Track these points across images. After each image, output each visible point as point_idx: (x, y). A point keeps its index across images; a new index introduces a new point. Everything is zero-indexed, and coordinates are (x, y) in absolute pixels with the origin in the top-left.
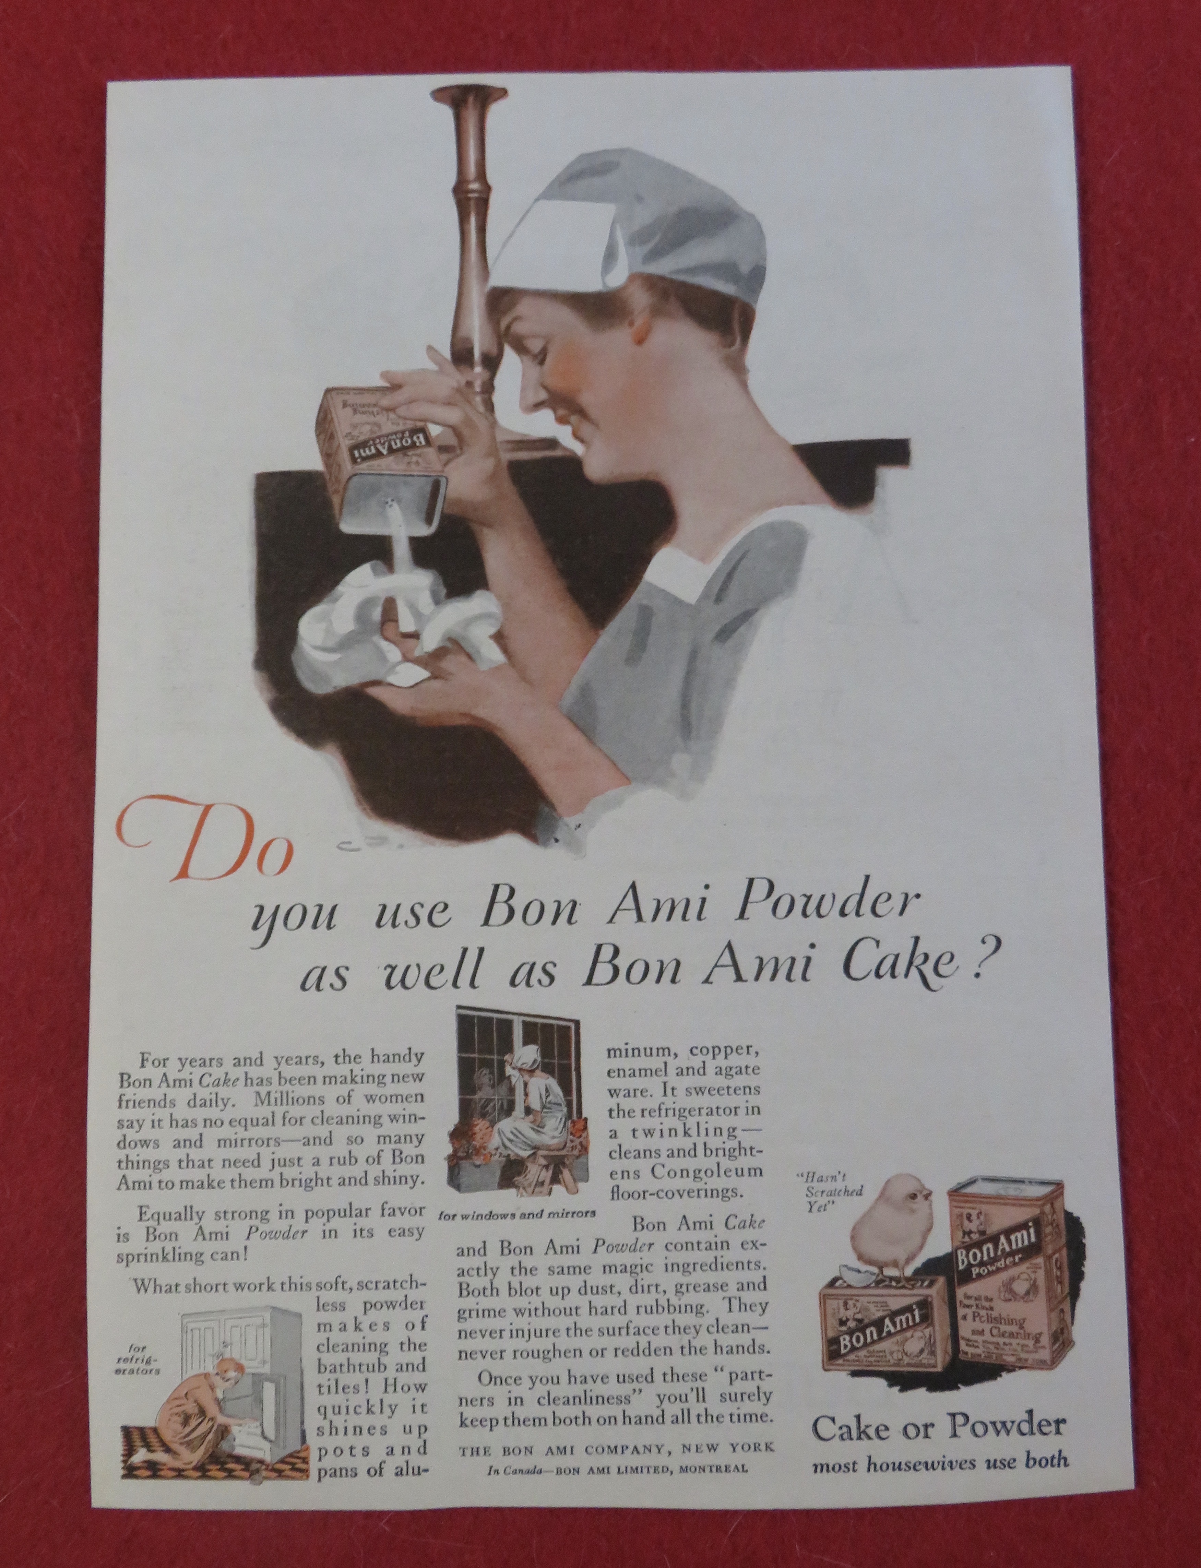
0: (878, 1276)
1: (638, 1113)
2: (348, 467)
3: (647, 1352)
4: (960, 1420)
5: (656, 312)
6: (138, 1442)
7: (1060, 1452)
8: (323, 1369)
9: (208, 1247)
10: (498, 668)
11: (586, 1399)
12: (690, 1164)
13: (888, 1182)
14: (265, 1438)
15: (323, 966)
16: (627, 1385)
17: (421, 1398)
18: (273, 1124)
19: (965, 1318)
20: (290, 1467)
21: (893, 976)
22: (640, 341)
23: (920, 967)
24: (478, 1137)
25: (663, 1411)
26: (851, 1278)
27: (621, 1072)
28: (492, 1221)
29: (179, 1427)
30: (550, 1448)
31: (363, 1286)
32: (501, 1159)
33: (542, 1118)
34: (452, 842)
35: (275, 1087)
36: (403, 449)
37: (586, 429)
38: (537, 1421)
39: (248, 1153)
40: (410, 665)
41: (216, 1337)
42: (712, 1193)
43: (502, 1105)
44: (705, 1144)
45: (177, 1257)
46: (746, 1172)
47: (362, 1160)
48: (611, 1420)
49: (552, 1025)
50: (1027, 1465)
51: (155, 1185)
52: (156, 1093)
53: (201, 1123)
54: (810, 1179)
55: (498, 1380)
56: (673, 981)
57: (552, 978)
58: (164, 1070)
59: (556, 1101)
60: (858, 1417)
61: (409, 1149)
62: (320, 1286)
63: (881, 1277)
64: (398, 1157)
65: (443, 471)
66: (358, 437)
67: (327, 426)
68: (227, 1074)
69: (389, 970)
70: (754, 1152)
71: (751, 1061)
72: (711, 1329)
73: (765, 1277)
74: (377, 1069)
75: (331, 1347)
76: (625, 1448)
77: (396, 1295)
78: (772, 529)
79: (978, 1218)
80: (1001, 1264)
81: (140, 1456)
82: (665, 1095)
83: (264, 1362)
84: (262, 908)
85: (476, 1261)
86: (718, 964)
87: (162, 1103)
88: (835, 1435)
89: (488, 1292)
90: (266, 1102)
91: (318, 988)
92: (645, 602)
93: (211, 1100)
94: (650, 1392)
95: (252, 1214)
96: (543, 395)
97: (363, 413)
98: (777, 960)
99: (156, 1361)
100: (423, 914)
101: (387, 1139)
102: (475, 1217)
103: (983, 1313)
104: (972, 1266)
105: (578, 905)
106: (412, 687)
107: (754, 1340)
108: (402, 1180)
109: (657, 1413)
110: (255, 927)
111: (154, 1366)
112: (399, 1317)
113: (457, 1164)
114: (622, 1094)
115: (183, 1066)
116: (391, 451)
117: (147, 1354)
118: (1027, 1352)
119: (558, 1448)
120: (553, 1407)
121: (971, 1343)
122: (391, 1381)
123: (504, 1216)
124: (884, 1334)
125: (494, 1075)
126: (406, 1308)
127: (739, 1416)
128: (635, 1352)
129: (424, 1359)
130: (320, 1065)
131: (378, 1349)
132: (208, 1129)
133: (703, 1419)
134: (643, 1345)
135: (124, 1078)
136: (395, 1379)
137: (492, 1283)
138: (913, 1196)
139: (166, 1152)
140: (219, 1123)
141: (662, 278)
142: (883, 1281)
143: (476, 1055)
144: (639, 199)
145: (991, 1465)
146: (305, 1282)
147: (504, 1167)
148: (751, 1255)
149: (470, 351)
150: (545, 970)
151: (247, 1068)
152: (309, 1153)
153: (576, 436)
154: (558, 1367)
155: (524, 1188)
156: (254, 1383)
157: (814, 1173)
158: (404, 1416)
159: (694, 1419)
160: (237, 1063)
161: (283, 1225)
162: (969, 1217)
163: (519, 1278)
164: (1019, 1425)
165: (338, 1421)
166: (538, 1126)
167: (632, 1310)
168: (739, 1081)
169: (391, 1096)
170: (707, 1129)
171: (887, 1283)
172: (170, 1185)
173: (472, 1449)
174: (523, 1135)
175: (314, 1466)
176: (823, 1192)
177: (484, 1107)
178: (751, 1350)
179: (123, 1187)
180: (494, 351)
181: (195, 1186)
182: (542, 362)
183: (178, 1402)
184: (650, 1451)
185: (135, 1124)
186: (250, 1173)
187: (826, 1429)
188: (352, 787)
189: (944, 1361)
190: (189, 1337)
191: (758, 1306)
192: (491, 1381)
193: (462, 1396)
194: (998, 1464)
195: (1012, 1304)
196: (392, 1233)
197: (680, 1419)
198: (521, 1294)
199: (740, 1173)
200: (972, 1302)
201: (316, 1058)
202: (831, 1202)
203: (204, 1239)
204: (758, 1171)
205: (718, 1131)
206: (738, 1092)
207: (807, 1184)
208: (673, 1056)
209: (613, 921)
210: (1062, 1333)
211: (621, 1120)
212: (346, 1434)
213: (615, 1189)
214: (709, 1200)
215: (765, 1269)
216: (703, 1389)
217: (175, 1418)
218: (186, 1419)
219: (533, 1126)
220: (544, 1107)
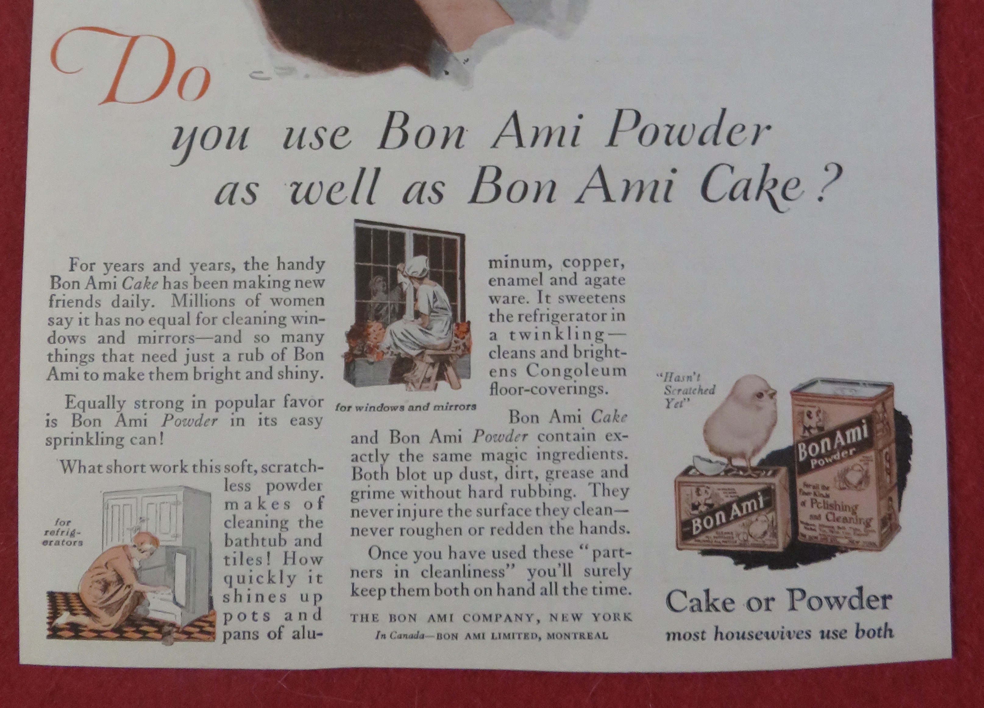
1: (516, 318)
3: (520, 531)
4: (798, 595)
6: (61, 605)
7: (886, 624)
8: (229, 543)
9: (128, 432)
11: (465, 572)
12: (562, 364)
13: (738, 382)
14: (177, 604)
15: (235, 182)
16: (501, 560)
17: (317, 569)
18: (188, 323)
19: (803, 504)
20: (198, 630)
21: (746, 198)
23: (770, 191)
24: (372, 337)
25: (533, 584)
26: (703, 467)
27: (502, 281)
28: (383, 413)
29: (100, 594)
30: (432, 616)
31: (266, 469)
32: (391, 357)
33: (430, 321)
34: (353, 73)
35: (190, 290)
38: (421, 592)
39: (166, 349)
41: (134, 512)
42: (581, 390)
43: (394, 308)
44: (575, 346)
45: (100, 441)
46: (611, 372)
47: (267, 357)
48: (487, 592)
49: (439, 239)
50: (857, 636)
51: (81, 376)
52: (83, 294)
53: (123, 321)
54: (668, 379)
55: (387, 555)
56: (549, 200)
57: (440, 196)
58: (91, 273)
59: (443, 306)
60: (707, 591)
61: (310, 347)
62: (229, 469)
63: (730, 467)
64: (300, 354)
68: (147, 277)
69: (295, 187)
70: (619, 354)
71: (618, 273)
72: (578, 511)
73: (626, 466)
74: (283, 275)
75: (238, 524)
76: (499, 616)
77: (296, 477)
79: (818, 415)
80: (837, 456)
81: (64, 618)
82: (540, 302)
83: (177, 536)
84: (181, 130)
85: (369, 448)
86: (589, 186)
87: (89, 304)
88: (686, 607)
89: (379, 476)
90: (182, 304)
91: (231, 203)
93: (133, 301)
94: (522, 566)
95: (167, 403)
98: (642, 183)
99: (79, 534)
100: (326, 137)
101: (291, 338)
102: (368, 409)
103: (820, 500)
104: (812, 458)
105: (465, 131)
107: (615, 522)
108: (303, 374)
109: (527, 585)
110: (175, 147)
111: (77, 538)
112: (298, 497)
113: (353, 361)
114: (502, 300)
115: (108, 270)
117: (71, 527)
118: (859, 535)
119: (439, 616)
120: (435, 579)
121: (809, 527)
122: (290, 555)
123: (394, 408)
124: (732, 518)
125: (387, 283)
126: (305, 489)
127: (601, 589)
128: (509, 531)
129: (320, 534)
130: (231, 270)
131: (280, 525)
132: (130, 327)
133: (568, 591)
134: (517, 525)
135: (55, 280)
136: (294, 552)
137: (382, 469)
138: (760, 395)
139: (92, 347)
140: (140, 321)
142: (732, 471)
143: (371, 264)
145: (824, 635)
146: (214, 464)
147: (394, 365)
148: (616, 446)
150: (434, 189)
151: (166, 273)
152: (220, 350)
154: (441, 543)
155: (413, 384)
156: (168, 555)
157: (672, 373)
158: (302, 586)
159: (560, 590)
160: (157, 267)
161: (196, 414)
162: (809, 415)
163: (406, 464)
164: (850, 600)
165: (243, 590)
166: (426, 328)
167: (507, 493)
168: (606, 290)
169: (295, 300)
170: (577, 333)
171: (734, 472)
172: (94, 376)
173: (362, 616)
174: (412, 336)
175: (220, 629)
176: (679, 390)
177: (377, 310)
178: (613, 530)
179: (53, 377)
181: (117, 378)
183: (99, 571)
184: (521, 619)
185: (64, 322)
186: (166, 367)
187: (678, 601)
189: (784, 542)
190: (110, 513)
191: (620, 491)
192: (380, 555)
193: (353, 568)
194: (831, 634)
195: (846, 492)
196: (294, 423)
197: (548, 592)
198: (408, 478)
199: (605, 372)
200: (811, 490)
201: (228, 265)
202: (687, 400)
203: (125, 425)
204: (622, 371)
205: (587, 335)
206: (605, 300)
207: (666, 383)
208: (548, 267)
209: (497, 146)
210: (890, 519)
211: (500, 324)
212: (249, 601)
213: (494, 386)
214: (578, 396)
215: (626, 458)
216: (570, 565)
217: (96, 585)
218: (106, 586)
219: (422, 328)
220: (431, 311)
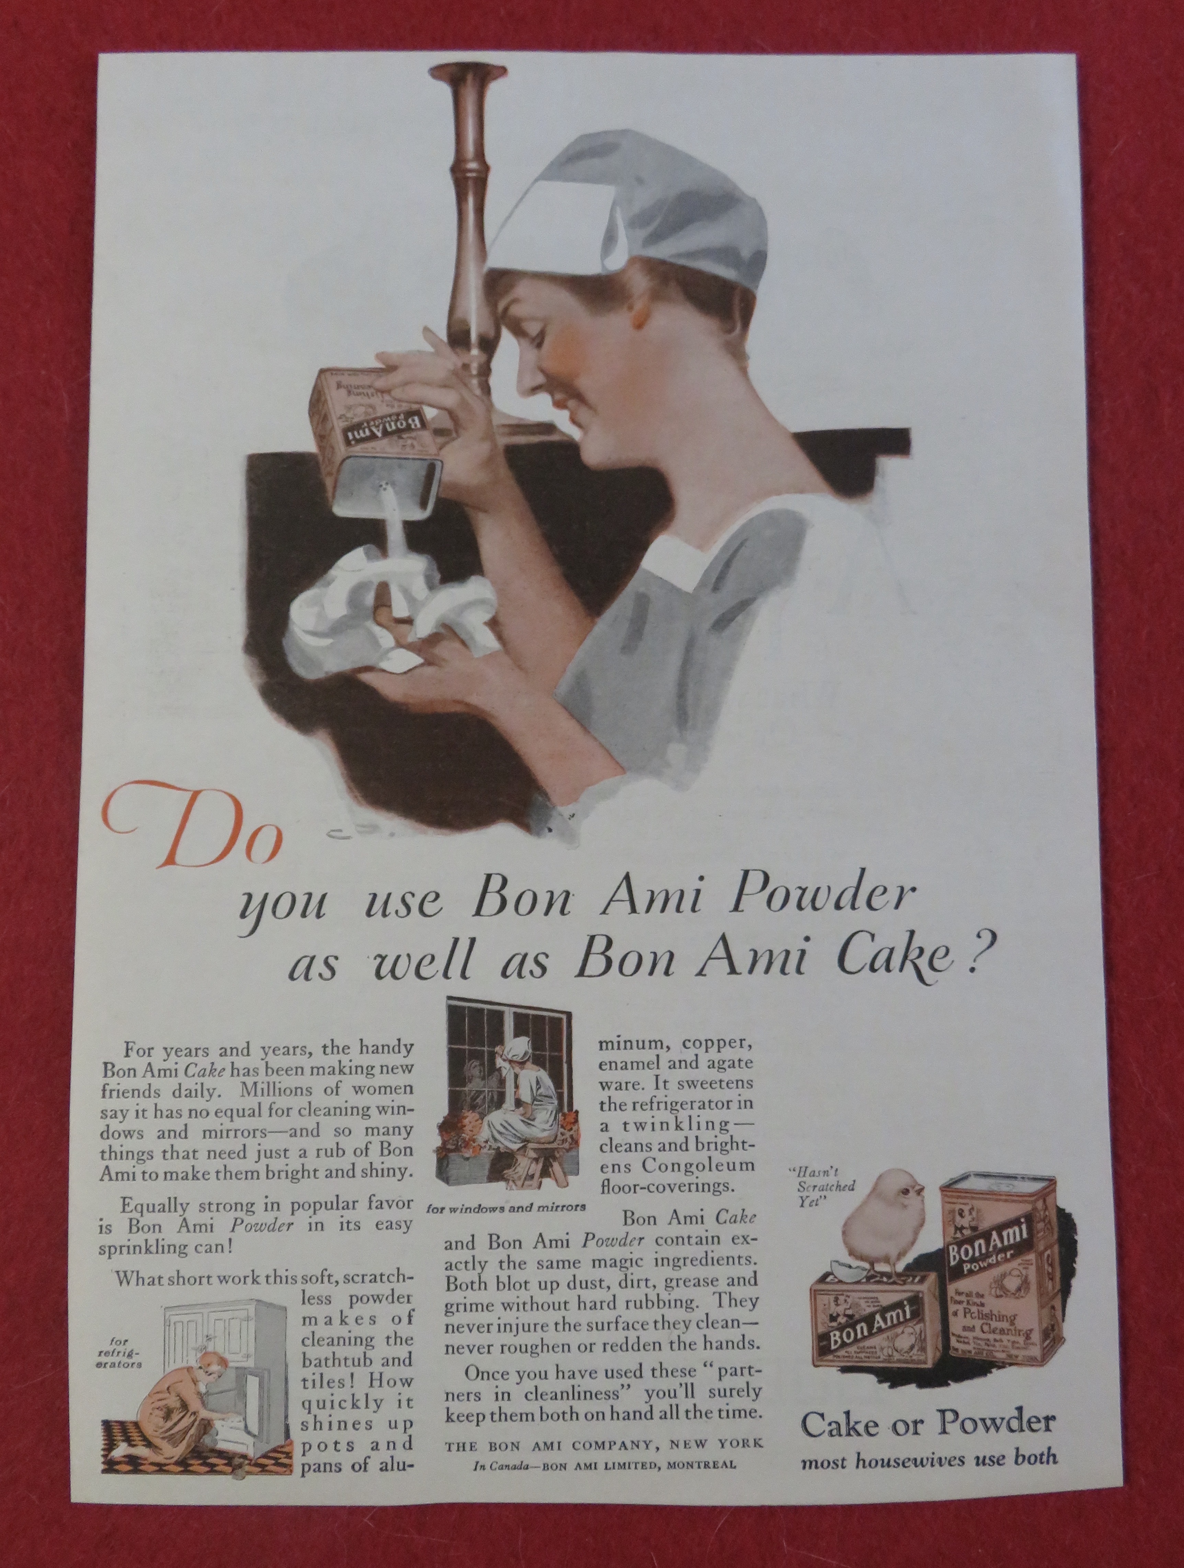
0: (869, 1271)
1: (630, 1106)
2: (341, 450)
3: (636, 1347)
4: (949, 1416)
5: (656, 296)
6: (119, 1437)
7: (1049, 1448)
8: (307, 1363)
9: (192, 1239)
10: (493, 655)
11: (574, 1394)
12: (682, 1158)
13: (880, 1177)
14: (249, 1433)
15: (311, 955)
16: (615, 1380)
17: (407, 1392)
18: (260, 1115)
19: (955, 1314)
20: (273, 1462)
21: (888, 970)
22: (639, 325)
23: (916, 961)
24: (467, 1129)
25: (651, 1406)
26: (842, 1273)
27: (613, 1065)
28: (480, 1214)
29: (161, 1422)
30: (537, 1443)
31: (349, 1279)
32: (490, 1152)
33: (533, 1110)
34: (443, 831)
35: (262, 1078)
36: (398, 431)
37: (584, 414)
38: (524, 1416)
39: (234, 1144)
40: (403, 651)
41: (200, 1330)
42: (704, 1187)
43: (492, 1097)
44: (697, 1137)
45: (160, 1249)
46: (738, 1167)
47: (349, 1152)
48: (599, 1416)
49: (543, 1017)
50: (1016, 1462)
51: (139, 1176)
52: (140, 1083)
53: (186, 1114)
54: (802, 1174)
55: (485, 1375)
56: (667, 973)
57: (544, 969)
58: (149, 1060)
59: (547, 1094)
60: (848, 1413)
61: (397, 1141)
62: (306, 1280)
63: (872, 1272)
64: (386, 1149)
65: (438, 455)
66: (353, 418)
67: (321, 408)
68: (213, 1064)
69: (379, 960)
70: (746, 1146)
71: (745, 1054)
72: (701, 1324)
73: (755, 1272)
74: (366, 1060)
75: (317, 1342)
76: (612, 1443)
77: (383, 1289)
78: (771, 518)
79: (971, 1213)
80: (992, 1260)
81: (121, 1450)
82: (657, 1088)
83: (248, 1356)
84: (250, 896)
85: (464, 1255)
86: (712, 956)
87: (147, 1093)
88: (824, 1432)
89: (476, 1286)
90: (253, 1093)
91: (307, 978)
92: (642, 590)
93: (196, 1090)
94: (639, 1387)
95: (236, 1206)
96: (540, 379)
97: (358, 394)
98: (771, 952)
99: (137, 1354)
100: (414, 903)
101: (376, 1131)
102: (464, 1211)
103: (974, 1309)
104: (964, 1262)
105: (571, 895)
106: (405, 673)
107: (743, 1336)
108: (390, 1172)
109: (645, 1408)
110: (243, 915)
111: (135, 1359)
112: (384, 1311)
113: (446, 1157)
114: (614, 1086)
115: (168, 1056)
116: (386, 433)
117: (129, 1347)
118: (1018, 1348)
119: (545, 1444)
120: (541, 1402)
121: (961, 1340)
122: (376, 1376)
123: (494, 1210)
124: (875, 1330)
125: (484, 1067)
126: (393, 1302)
127: (728, 1411)
128: (624, 1347)
129: (410, 1353)
130: (308, 1055)
131: (364, 1342)
132: (193, 1120)
133: (691, 1415)
134: (632, 1340)
135: (108, 1068)
136: (381, 1374)
137: (480, 1278)
138: (906, 1192)
139: (150, 1143)
140: (204, 1113)
141: (663, 262)
142: (873, 1277)
143: (466, 1047)
144: (640, 181)
145: (980, 1461)
146: (290, 1274)
147: (493, 1160)
148: (742, 1250)
149: (467, 333)
150: (537, 961)
151: (234, 1058)
152: (295, 1145)
153: (574, 421)
154: (546, 1361)
155: (513, 1181)
156: (237, 1377)
157: (806, 1167)
158: (390, 1410)
159: (682, 1414)
160: (224, 1053)
161: (268, 1218)
162: (961, 1213)
163: (507, 1272)
164: (1008, 1422)
165: (323, 1416)
166: (529, 1119)
167: (621, 1303)
168: (731, 1074)
169: (380, 1088)
170: (699, 1123)
171: (878, 1279)
172: (154, 1176)
173: (458, 1444)
174: (513, 1128)
175: (298, 1460)
176: (815, 1187)
177: (474, 1099)
178: (741, 1345)
179: (106, 1178)
180: (492, 333)
181: (180, 1177)
182: (539, 345)
183: (160, 1396)
184: (638, 1447)
185: (119, 1114)
186: (235, 1165)
187: (814, 1424)
188: (342, 774)
189: (934, 1357)
190: (172, 1330)
191: (749, 1301)
192: (478, 1375)
193: (448, 1391)
194: (987, 1461)
195: (1003, 1301)
196: (380, 1226)
197: (669, 1415)
198: (509, 1289)
199: (731, 1167)
200: (963, 1298)
201: (303, 1048)
202: (823, 1197)
203: (188, 1231)
204: (750, 1166)
205: (710, 1125)
206: (730, 1085)
207: (800, 1179)
208: (665, 1049)
209: (607, 912)
210: (1053, 1329)
211: (613, 1113)
212: (330, 1429)
213: (606, 1183)
214: (700, 1194)
215: (755, 1264)
216: (692, 1384)
217: (157, 1412)
218: (168, 1414)
219: (523, 1119)
220: (534, 1099)
